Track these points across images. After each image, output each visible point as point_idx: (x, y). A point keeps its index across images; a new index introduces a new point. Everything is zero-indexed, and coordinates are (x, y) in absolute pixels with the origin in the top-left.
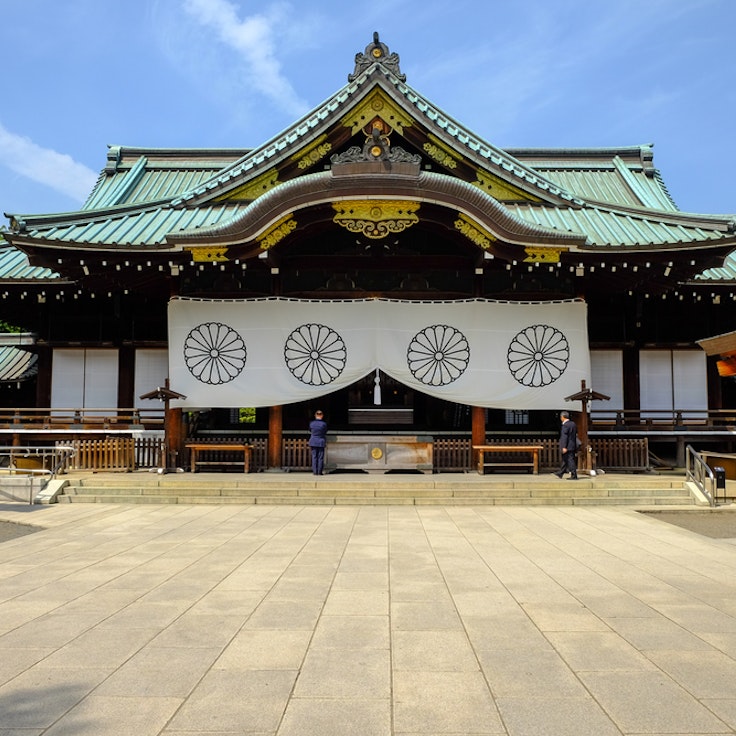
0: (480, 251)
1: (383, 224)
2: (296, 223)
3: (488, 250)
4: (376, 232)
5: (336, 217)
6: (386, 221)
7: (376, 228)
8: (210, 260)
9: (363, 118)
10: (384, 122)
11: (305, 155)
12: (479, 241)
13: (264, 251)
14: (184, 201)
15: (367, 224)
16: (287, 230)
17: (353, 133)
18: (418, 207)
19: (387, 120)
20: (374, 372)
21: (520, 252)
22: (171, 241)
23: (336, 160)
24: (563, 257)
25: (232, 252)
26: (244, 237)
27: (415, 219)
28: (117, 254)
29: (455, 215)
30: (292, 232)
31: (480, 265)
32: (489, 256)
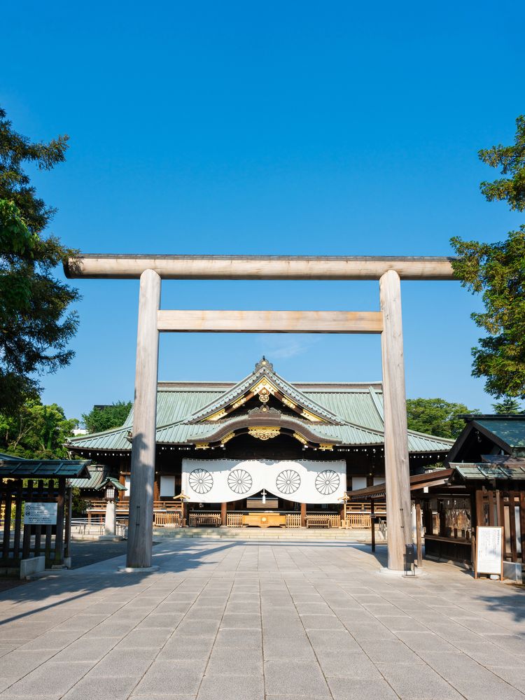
0: (302, 445)
1: (267, 435)
2: (235, 434)
3: (306, 444)
4: (264, 438)
5: (249, 432)
7: (264, 436)
8: (202, 447)
9: (258, 388)
10: (266, 390)
11: (236, 403)
12: (302, 441)
13: (222, 444)
14: (189, 422)
15: (261, 435)
16: (231, 437)
17: (255, 394)
18: (280, 429)
19: (268, 389)
20: (263, 490)
21: (318, 445)
22: (189, 441)
23: (250, 412)
24: (334, 447)
25: (211, 445)
26: (215, 439)
27: (279, 433)
28: (168, 445)
29: (294, 432)
30: (233, 438)
31: (303, 449)
32: (306, 447)
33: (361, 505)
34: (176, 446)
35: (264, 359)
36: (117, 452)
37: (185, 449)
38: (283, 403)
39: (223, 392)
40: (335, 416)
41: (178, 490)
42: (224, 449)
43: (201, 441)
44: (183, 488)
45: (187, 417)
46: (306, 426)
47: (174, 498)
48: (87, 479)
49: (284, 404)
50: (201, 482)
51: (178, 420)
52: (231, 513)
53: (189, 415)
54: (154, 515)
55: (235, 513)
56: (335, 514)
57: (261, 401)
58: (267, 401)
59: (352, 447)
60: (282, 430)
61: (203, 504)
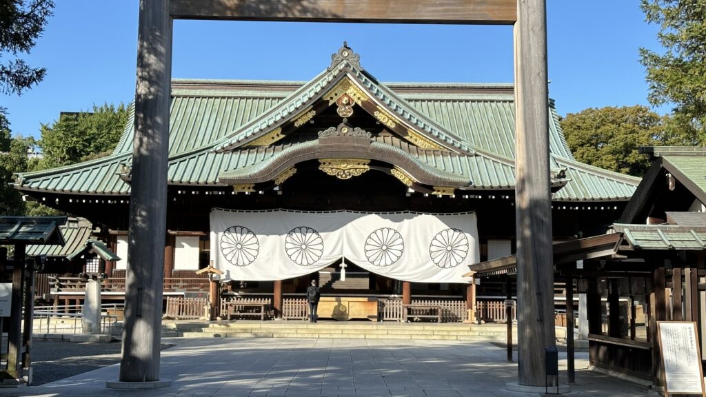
0: (405, 187)
1: (348, 171)
2: (296, 170)
3: (411, 187)
4: (344, 176)
5: (321, 166)
6: (350, 169)
7: (344, 173)
8: (243, 191)
9: (336, 95)
10: (349, 97)
11: (299, 118)
12: (406, 181)
13: (276, 186)
14: (223, 148)
15: (338, 171)
16: (291, 173)
17: (330, 104)
18: (369, 161)
19: (351, 96)
20: (341, 259)
21: (430, 188)
22: (222, 181)
23: (322, 134)
24: (457, 192)
25: (258, 186)
26: (266, 177)
27: (367, 168)
28: (188, 188)
29: (392, 166)
30: (294, 175)
31: (408, 195)
32: (411, 190)
33: (501, 285)
34: (202, 189)
35: (346, 47)
36: (104, 197)
37: (215, 193)
38: (375, 120)
39: (280, 99)
40: (460, 140)
41: (204, 260)
42: (280, 193)
43: (242, 181)
44: (213, 257)
45: (219, 140)
46: (413, 157)
47: (197, 273)
48: (60, 247)
49: (378, 120)
50: (241, 247)
51: (205, 145)
52: (289, 297)
53: (222, 137)
54: (165, 302)
55: (296, 297)
56: (458, 300)
57: (341, 115)
58: (350, 115)
59: (485, 192)
60: (373, 163)
61: (245, 282)
